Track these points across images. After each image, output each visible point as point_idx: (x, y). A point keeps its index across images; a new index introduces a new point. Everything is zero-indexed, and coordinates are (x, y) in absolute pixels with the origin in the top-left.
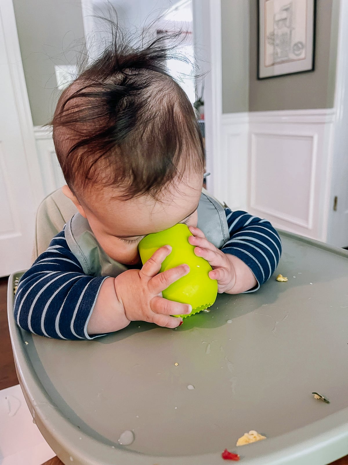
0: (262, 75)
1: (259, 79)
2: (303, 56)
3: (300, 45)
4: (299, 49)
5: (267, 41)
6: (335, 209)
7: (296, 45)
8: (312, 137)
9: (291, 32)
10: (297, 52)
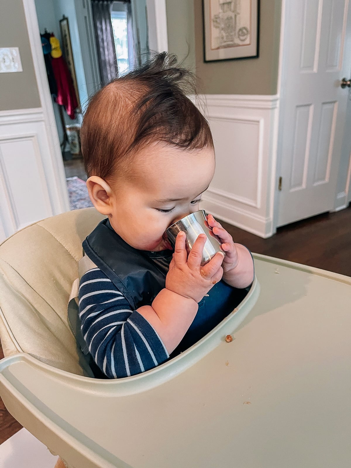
0: (208, 58)
1: (206, 62)
2: (247, 42)
3: (244, 31)
4: (244, 35)
5: (212, 23)
6: (280, 189)
7: (240, 30)
8: (258, 122)
9: (236, 16)
10: (242, 38)
